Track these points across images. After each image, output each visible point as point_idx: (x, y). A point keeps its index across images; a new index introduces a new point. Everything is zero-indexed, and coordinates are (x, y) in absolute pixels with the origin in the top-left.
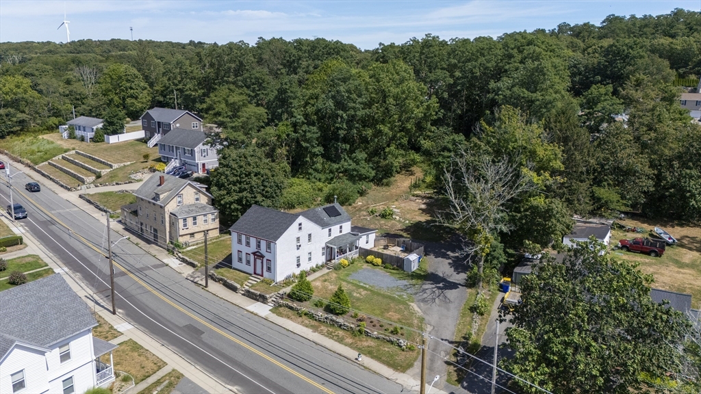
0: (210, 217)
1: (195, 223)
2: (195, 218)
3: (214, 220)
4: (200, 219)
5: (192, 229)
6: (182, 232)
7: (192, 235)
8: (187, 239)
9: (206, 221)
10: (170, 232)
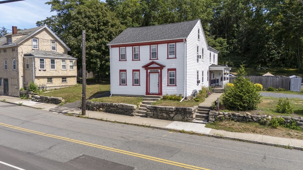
0: (68, 63)
1: (53, 67)
2: (53, 61)
3: (72, 67)
4: (59, 63)
5: (50, 72)
6: (38, 74)
7: (50, 79)
8: (44, 82)
9: (64, 66)
10: (24, 77)
